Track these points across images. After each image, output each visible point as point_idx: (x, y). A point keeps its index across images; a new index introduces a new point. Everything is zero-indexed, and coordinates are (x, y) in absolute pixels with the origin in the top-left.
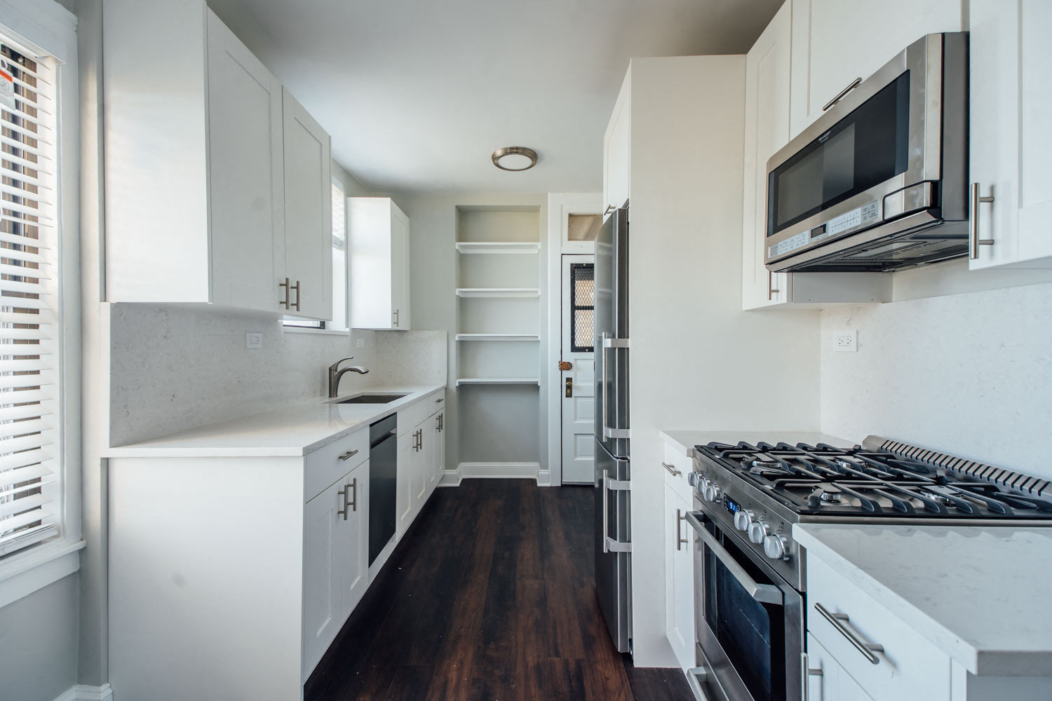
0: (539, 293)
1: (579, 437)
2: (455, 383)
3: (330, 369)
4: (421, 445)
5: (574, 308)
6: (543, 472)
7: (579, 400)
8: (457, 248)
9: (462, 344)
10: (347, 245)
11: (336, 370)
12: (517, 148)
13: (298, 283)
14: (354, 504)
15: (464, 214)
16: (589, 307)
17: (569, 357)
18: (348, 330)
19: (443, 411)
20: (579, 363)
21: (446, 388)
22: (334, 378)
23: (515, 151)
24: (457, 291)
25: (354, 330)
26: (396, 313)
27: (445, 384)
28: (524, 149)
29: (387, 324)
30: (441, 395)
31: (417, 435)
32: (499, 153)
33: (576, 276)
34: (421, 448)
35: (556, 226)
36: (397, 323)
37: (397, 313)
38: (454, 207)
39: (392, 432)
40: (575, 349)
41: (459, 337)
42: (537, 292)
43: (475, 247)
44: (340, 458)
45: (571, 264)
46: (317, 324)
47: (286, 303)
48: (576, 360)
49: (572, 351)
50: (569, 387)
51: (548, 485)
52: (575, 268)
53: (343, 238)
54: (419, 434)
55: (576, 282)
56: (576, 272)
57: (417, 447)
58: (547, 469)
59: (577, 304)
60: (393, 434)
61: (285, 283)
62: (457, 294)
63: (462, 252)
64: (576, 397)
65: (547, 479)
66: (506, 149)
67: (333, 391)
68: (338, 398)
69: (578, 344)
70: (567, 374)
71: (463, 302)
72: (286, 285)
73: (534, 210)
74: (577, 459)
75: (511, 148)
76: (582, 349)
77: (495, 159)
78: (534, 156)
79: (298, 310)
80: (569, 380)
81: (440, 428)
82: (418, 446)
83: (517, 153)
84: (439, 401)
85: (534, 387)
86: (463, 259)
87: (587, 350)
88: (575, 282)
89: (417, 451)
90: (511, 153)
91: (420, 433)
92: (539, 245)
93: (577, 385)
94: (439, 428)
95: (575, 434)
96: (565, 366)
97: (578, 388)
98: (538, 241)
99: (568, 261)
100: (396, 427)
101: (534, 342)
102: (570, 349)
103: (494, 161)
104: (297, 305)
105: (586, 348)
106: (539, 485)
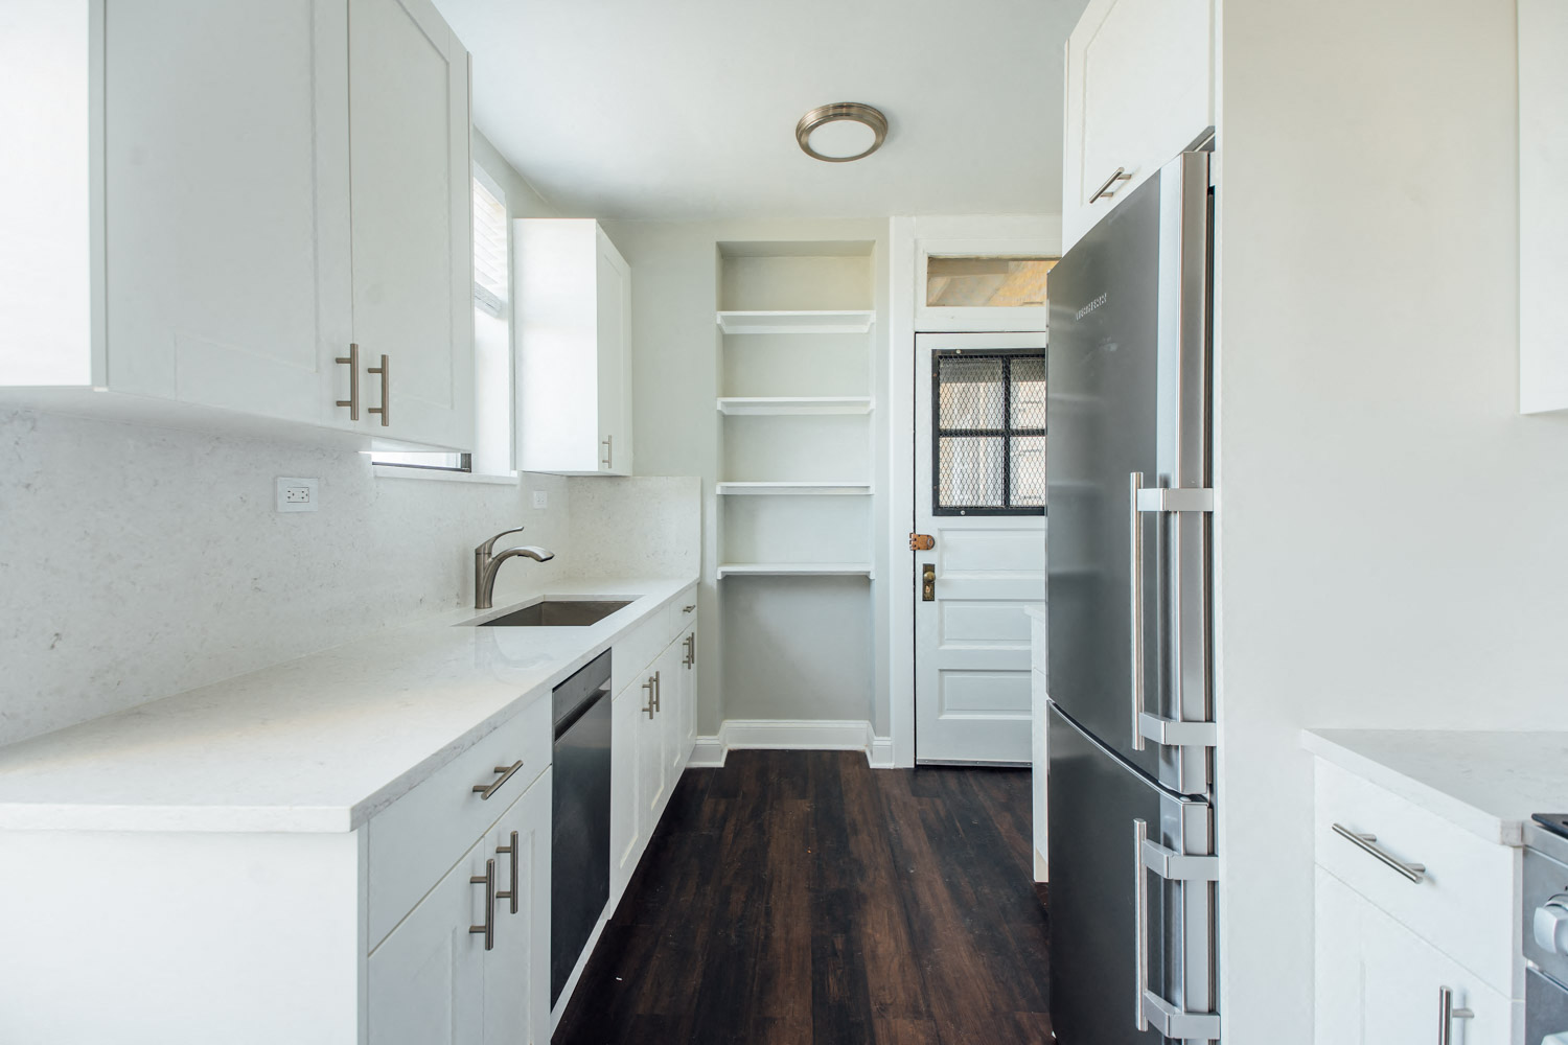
0: (873, 406)
1: (948, 676)
2: (715, 574)
3: (478, 553)
4: (657, 703)
5: (938, 433)
6: (879, 742)
7: (947, 606)
8: (719, 322)
9: (728, 501)
10: (511, 311)
11: (490, 554)
12: (849, 106)
13: (384, 358)
14: (513, 895)
15: (729, 257)
16: (966, 431)
17: (929, 524)
18: (515, 474)
19: (694, 629)
20: (948, 536)
21: (699, 584)
22: (485, 570)
23: (844, 110)
24: (719, 403)
25: (527, 474)
26: (606, 442)
27: (697, 575)
28: (863, 107)
29: (590, 464)
30: (691, 599)
31: (650, 687)
32: (811, 118)
33: (942, 372)
34: (658, 710)
35: (904, 278)
36: (609, 462)
37: (609, 443)
38: (714, 245)
39: (603, 688)
40: (939, 510)
41: (722, 487)
42: (868, 403)
43: (750, 320)
44: (475, 790)
45: (934, 351)
46: (455, 460)
47: (352, 404)
48: (940, 530)
49: (935, 514)
50: (929, 582)
51: (891, 765)
52: (941, 357)
53: (503, 295)
54: (653, 683)
55: (943, 385)
56: (941, 366)
57: (650, 710)
58: (889, 736)
59: (944, 425)
60: (604, 692)
61: (347, 355)
62: (719, 407)
63: (728, 330)
64: (941, 600)
65: (888, 754)
66: (826, 109)
67: (483, 596)
68: (494, 609)
69: (944, 501)
70: (924, 557)
71: (728, 422)
72: (352, 361)
73: (860, 251)
74: (946, 717)
75: (836, 107)
76: (954, 511)
77: (802, 132)
78: (879, 121)
79: (385, 422)
80: (929, 568)
81: (690, 660)
82: (653, 706)
83: (848, 115)
84: (688, 609)
85: (863, 581)
86: (728, 343)
87: (963, 512)
88: (939, 385)
89: (651, 717)
90: (836, 116)
91: (657, 680)
92: (873, 316)
93: (942, 578)
94: (688, 662)
95: (941, 670)
96: (923, 543)
97: (945, 583)
98: (869, 307)
99: (928, 345)
100: (610, 676)
101: (862, 495)
102: (930, 510)
103: (799, 139)
104: (383, 410)
105: (961, 508)
106: (873, 765)
